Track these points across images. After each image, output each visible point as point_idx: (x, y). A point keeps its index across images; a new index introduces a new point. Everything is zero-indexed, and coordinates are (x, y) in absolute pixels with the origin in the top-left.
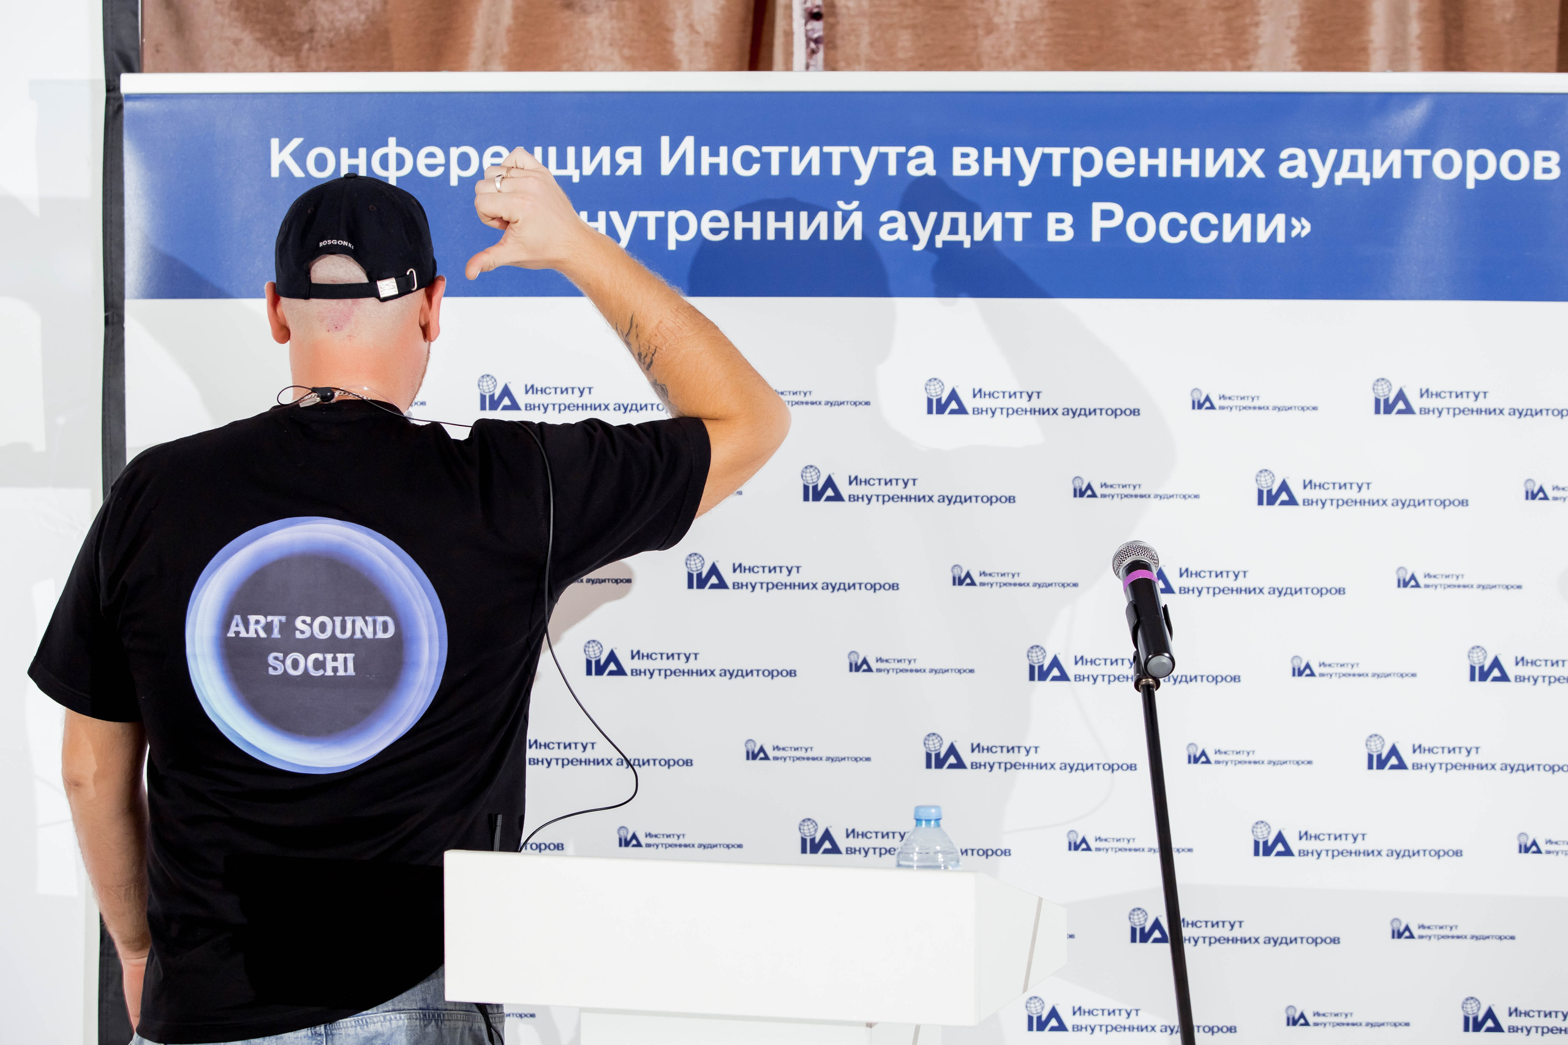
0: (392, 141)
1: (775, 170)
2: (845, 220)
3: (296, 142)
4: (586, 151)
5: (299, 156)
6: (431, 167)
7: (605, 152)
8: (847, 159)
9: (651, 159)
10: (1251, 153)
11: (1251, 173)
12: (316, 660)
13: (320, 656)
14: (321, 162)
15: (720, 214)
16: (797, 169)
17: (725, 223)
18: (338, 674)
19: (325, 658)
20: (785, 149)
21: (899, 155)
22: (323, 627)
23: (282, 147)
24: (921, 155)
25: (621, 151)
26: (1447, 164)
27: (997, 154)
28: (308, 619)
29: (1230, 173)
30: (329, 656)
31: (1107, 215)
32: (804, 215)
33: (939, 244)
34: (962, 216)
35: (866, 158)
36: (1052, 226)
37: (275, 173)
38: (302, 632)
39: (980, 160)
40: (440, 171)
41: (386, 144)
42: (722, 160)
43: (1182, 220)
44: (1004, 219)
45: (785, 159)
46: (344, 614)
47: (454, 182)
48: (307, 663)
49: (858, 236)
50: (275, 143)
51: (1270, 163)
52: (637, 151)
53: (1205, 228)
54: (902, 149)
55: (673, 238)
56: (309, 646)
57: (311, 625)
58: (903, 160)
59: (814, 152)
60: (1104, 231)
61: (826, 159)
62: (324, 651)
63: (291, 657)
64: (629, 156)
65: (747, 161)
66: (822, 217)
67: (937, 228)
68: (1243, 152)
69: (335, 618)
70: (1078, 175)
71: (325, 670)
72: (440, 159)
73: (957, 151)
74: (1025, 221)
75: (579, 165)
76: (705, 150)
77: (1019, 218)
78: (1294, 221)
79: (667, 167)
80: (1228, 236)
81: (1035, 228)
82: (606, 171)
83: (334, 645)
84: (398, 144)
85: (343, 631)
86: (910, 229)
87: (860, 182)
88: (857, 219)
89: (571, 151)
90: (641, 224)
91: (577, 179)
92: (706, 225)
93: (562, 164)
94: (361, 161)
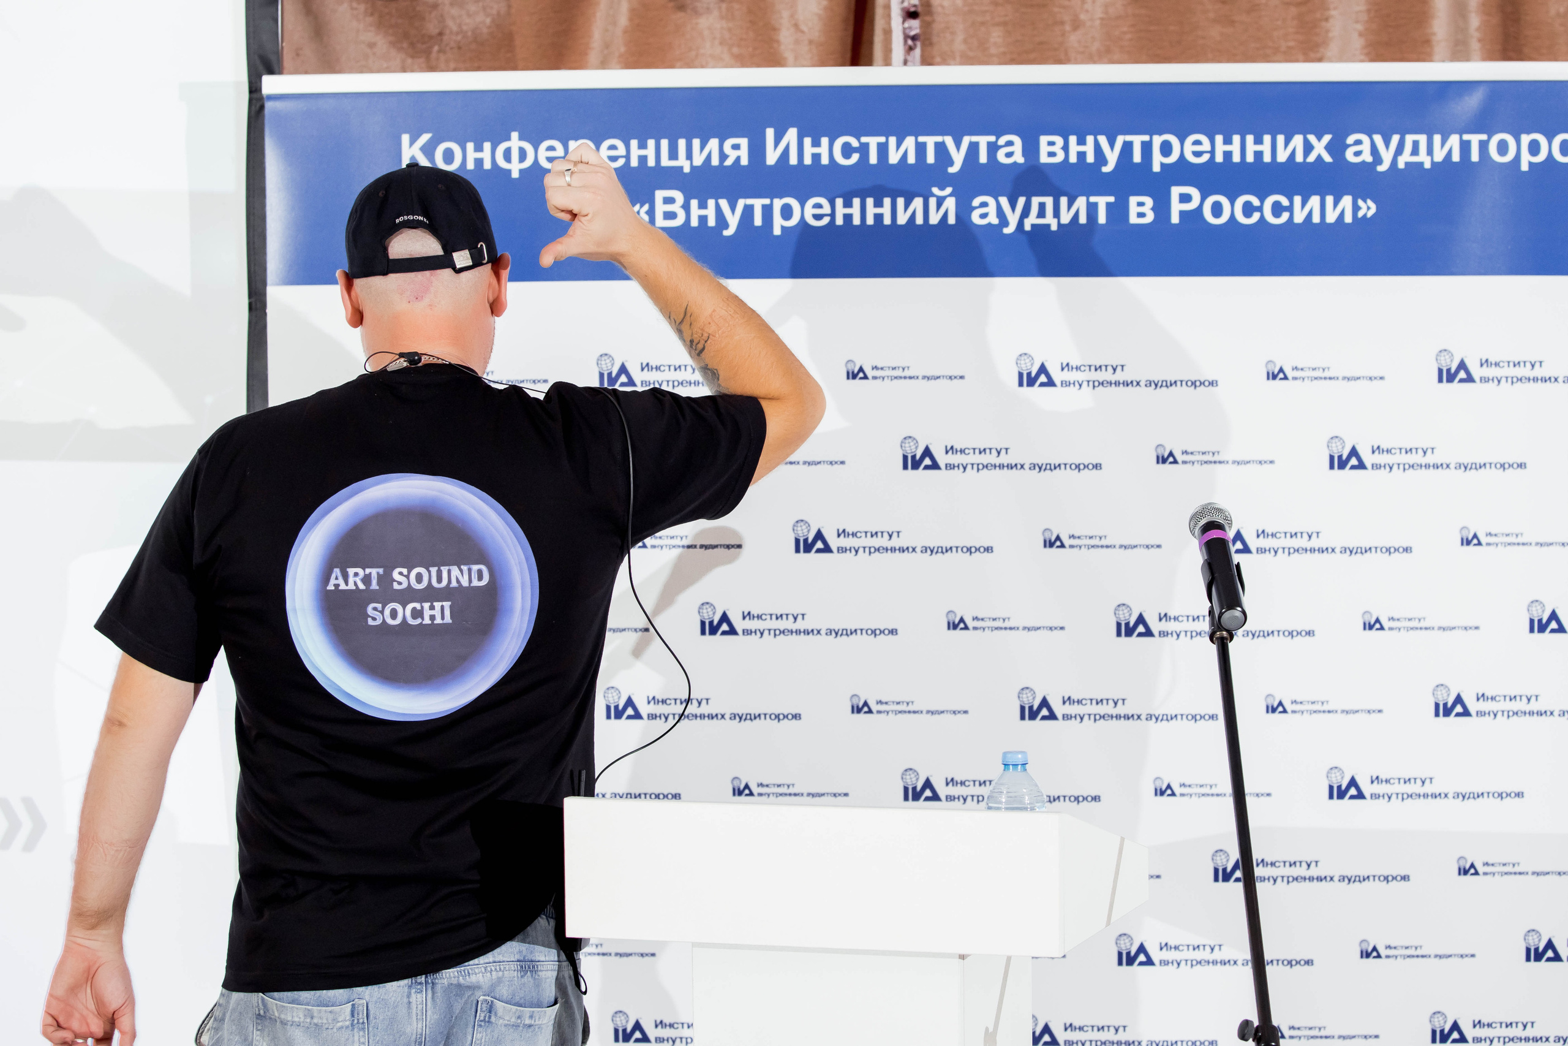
0: (515, 135)
1: (873, 159)
2: (939, 205)
3: (425, 138)
4: (696, 143)
5: (429, 149)
7: (713, 144)
8: (940, 148)
9: (757, 150)
10: (1319, 139)
11: (1319, 157)
12: (414, 609)
13: (417, 606)
14: (449, 156)
15: (822, 201)
16: (894, 158)
17: (827, 209)
18: (435, 622)
19: (422, 607)
20: (882, 139)
21: (989, 144)
22: (419, 578)
23: (412, 142)
24: (1010, 143)
25: (729, 143)
26: (1503, 148)
27: (1081, 142)
28: (405, 571)
29: (1299, 158)
30: (427, 605)
31: (1185, 198)
32: (901, 201)
33: (1027, 227)
34: (1049, 201)
35: (958, 146)
36: (1133, 210)
38: (400, 583)
39: (1066, 148)
41: (509, 139)
42: (823, 150)
43: (1256, 202)
44: (1088, 202)
45: (883, 149)
46: (439, 565)
48: (405, 612)
49: (952, 220)
50: (405, 138)
51: (1337, 148)
52: (744, 142)
53: (1277, 209)
54: (992, 138)
55: (778, 224)
56: (407, 596)
57: (407, 577)
58: (993, 148)
59: (910, 142)
60: (1183, 215)
61: (921, 149)
62: (421, 601)
63: (389, 607)
64: (736, 147)
65: (847, 150)
66: (918, 203)
67: (1026, 212)
68: (1312, 138)
69: (431, 569)
70: (1158, 161)
71: (423, 619)
73: (1044, 140)
74: (1108, 204)
75: (689, 157)
76: (807, 141)
77: (1102, 202)
78: (1360, 203)
79: (772, 157)
80: (1299, 217)
81: (1118, 211)
82: (715, 162)
83: (430, 595)
84: (521, 138)
85: (440, 580)
86: (1000, 213)
87: (953, 170)
88: (950, 204)
89: (682, 143)
90: (749, 210)
91: (687, 169)
92: (809, 211)
93: (673, 155)
94: (486, 155)
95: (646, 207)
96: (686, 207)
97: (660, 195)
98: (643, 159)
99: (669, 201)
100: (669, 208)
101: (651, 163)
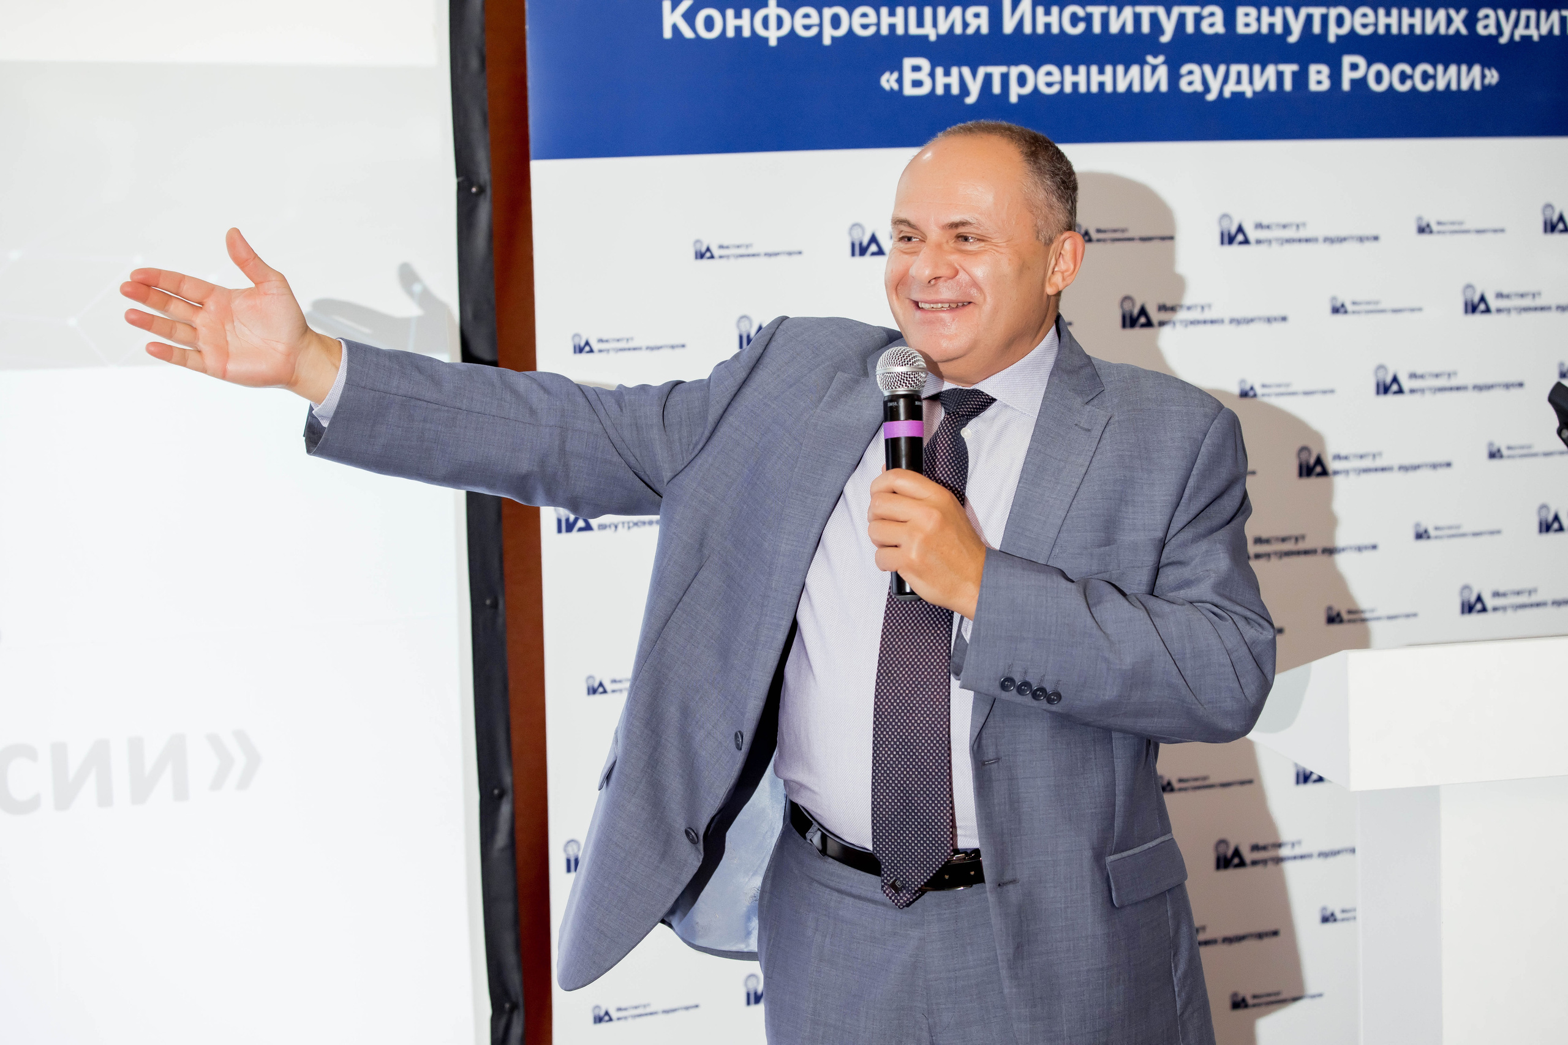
0: (772, 2)
1: (1097, 28)
2: (1153, 73)
3: (686, 3)
4: (941, 11)
5: (690, 17)
6: (807, 27)
7: (957, 11)
8: (1154, 18)
9: (996, 19)
10: (1458, 11)
11: (1458, 32)
14: (709, 24)
15: (1053, 68)
16: (1114, 28)
17: (1057, 77)
21: (1195, 14)
23: (673, 9)
24: (1212, 14)
25: (970, 11)
27: (1272, 13)
29: (1442, 31)
31: (1354, 67)
32: (1120, 69)
33: (1227, 94)
34: (1245, 69)
35: (1169, 16)
36: (1313, 77)
37: (668, 34)
39: (1259, 19)
40: (814, 32)
41: (766, 5)
42: (1053, 19)
43: (1408, 69)
44: (1277, 70)
45: (1105, 18)
47: (827, 41)
49: (1163, 88)
50: (667, 4)
51: (1470, 22)
52: (984, 11)
53: (1425, 77)
54: (1196, 9)
55: (1015, 91)
58: (1198, 18)
59: (1128, 12)
60: (1354, 82)
61: (1137, 18)
64: (977, 15)
65: (1075, 20)
66: (1135, 70)
67: (1225, 80)
68: (1452, 12)
70: (1333, 33)
72: (815, 19)
73: (1241, 11)
74: (1294, 74)
75: (935, 24)
77: (1288, 69)
78: (1487, 72)
79: (1009, 27)
80: (1441, 86)
81: (1300, 78)
82: (958, 30)
84: (778, 5)
86: (1205, 82)
87: (1166, 38)
88: (1163, 72)
89: (928, 11)
90: (988, 78)
91: (933, 38)
92: (1042, 79)
93: (920, 23)
94: (745, 22)
95: (895, 75)
96: (932, 75)
97: (908, 63)
98: (892, 27)
99: (916, 69)
100: (917, 76)
101: (900, 31)
